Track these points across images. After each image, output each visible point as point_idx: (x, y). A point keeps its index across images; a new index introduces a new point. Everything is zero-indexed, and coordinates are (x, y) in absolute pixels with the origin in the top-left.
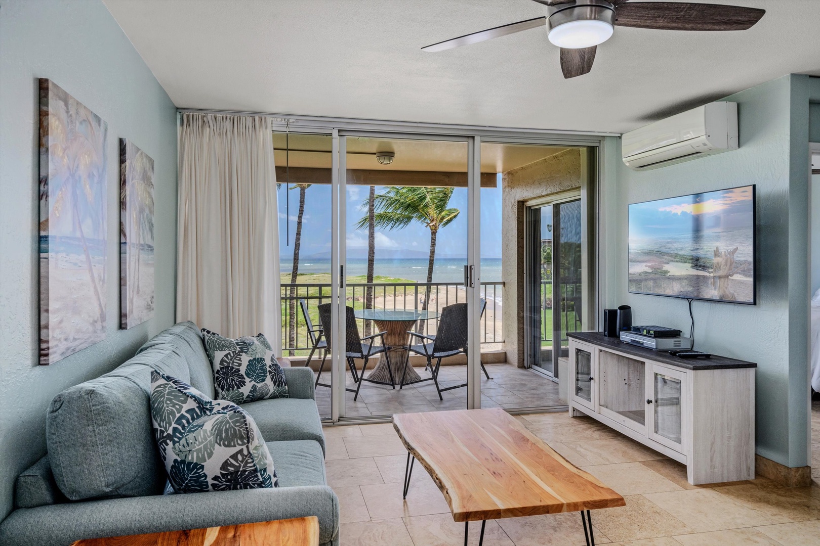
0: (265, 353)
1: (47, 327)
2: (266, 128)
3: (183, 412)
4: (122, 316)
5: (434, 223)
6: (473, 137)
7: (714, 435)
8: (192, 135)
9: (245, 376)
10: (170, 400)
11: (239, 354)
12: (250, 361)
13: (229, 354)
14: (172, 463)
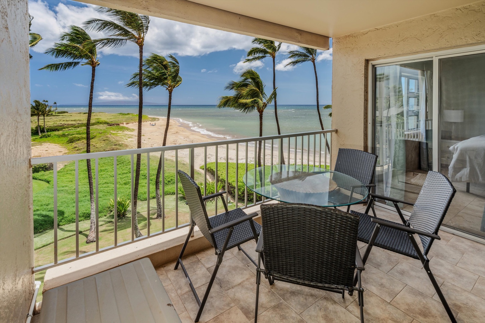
5: (170, 88)
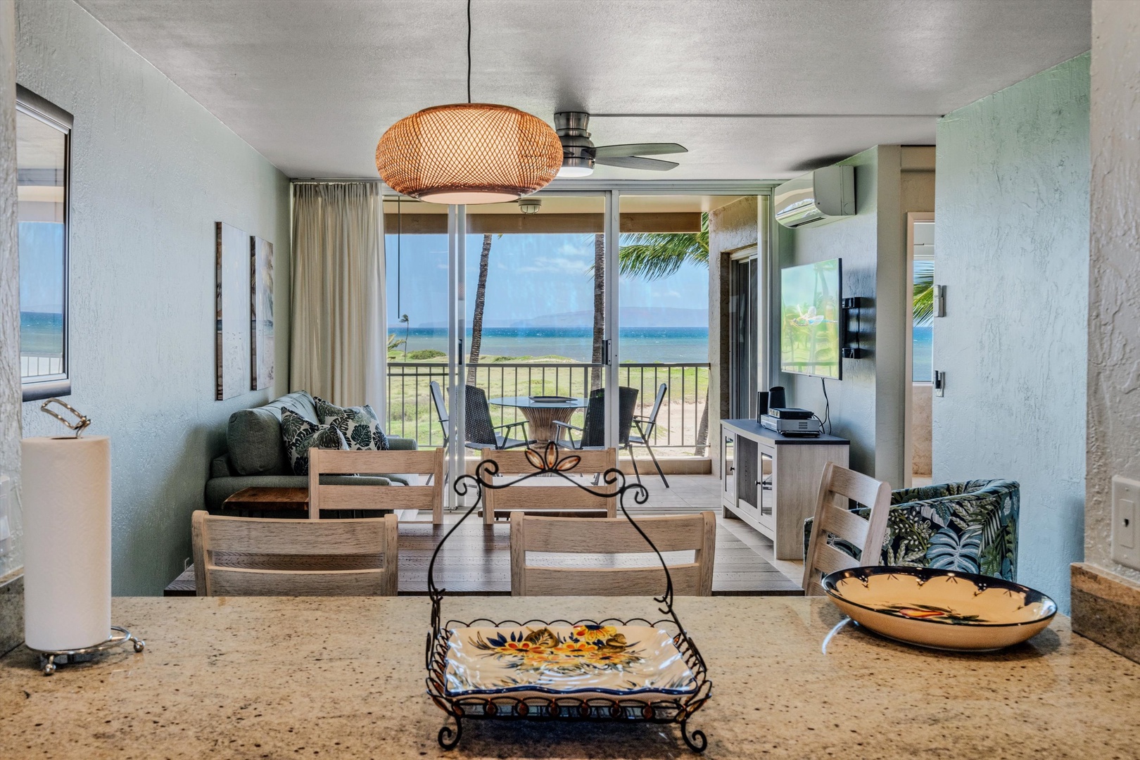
0: (370, 422)
1: (221, 377)
2: (377, 194)
3: (301, 430)
4: (253, 379)
6: (611, 191)
7: (801, 512)
8: (304, 206)
9: (351, 439)
10: (293, 423)
11: (346, 420)
12: (356, 427)
13: (338, 419)
14: (295, 460)
